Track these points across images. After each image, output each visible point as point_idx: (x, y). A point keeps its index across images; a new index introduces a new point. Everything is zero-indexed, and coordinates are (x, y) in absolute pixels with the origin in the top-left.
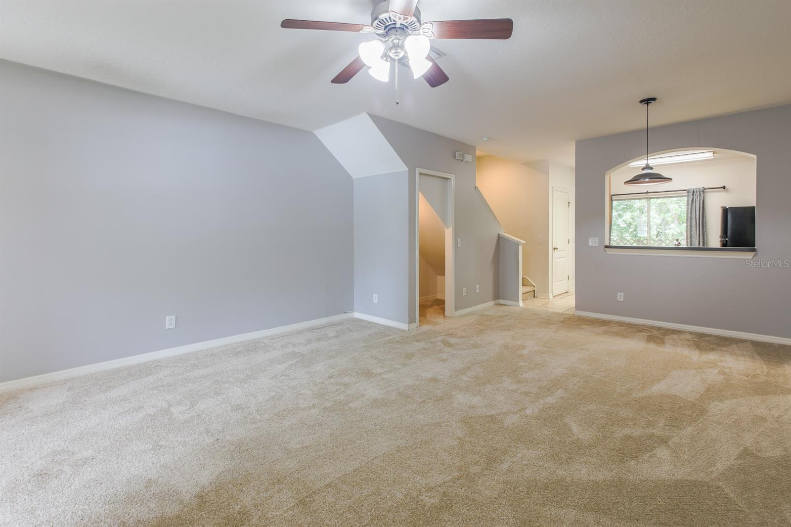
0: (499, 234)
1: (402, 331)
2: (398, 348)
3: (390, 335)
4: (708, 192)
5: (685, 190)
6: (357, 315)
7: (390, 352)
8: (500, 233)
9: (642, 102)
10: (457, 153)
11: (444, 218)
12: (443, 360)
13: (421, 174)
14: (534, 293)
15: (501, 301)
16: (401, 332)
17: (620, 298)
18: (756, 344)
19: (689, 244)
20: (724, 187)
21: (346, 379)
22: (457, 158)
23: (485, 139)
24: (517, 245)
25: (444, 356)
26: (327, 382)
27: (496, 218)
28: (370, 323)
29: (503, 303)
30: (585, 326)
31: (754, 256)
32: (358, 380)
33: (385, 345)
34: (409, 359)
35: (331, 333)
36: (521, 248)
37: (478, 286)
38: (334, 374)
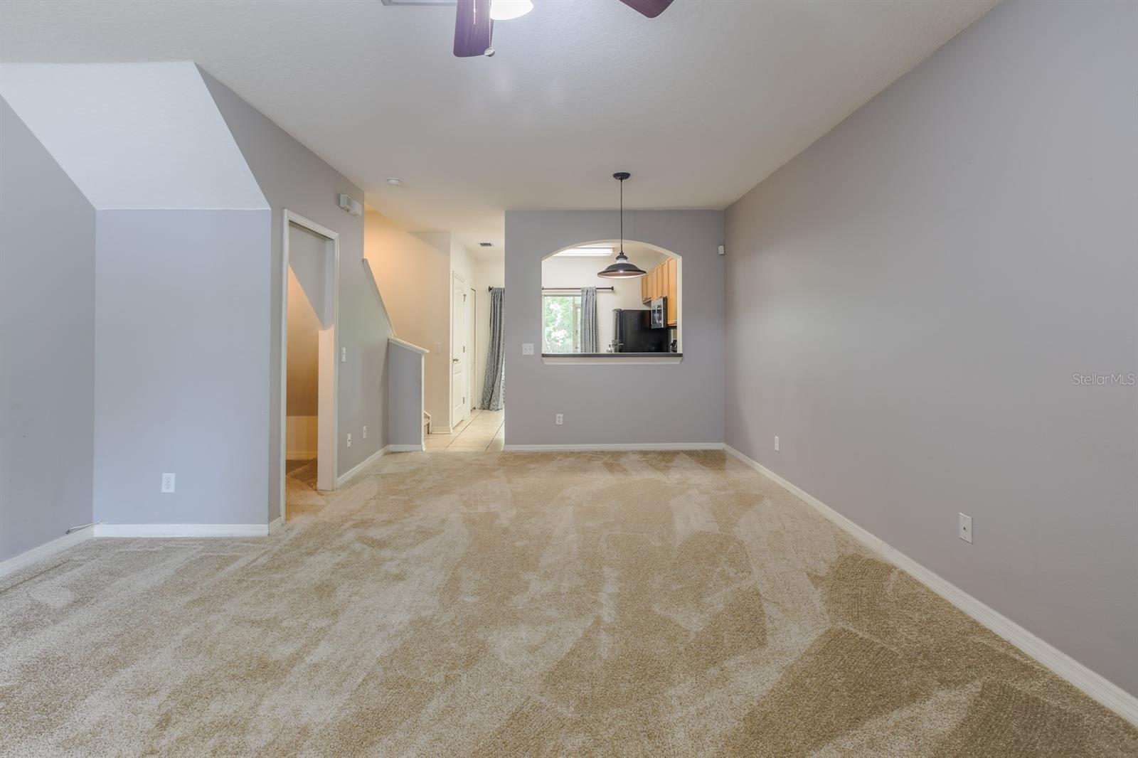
0: (388, 340)
1: (257, 540)
2: (282, 581)
3: (235, 558)
4: (599, 292)
5: (580, 289)
6: (100, 531)
7: (272, 596)
8: (390, 337)
9: (616, 175)
10: (341, 195)
11: (319, 311)
12: (399, 577)
13: (292, 223)
14: (428, 427)
15: (392, 447)
16: (253, 542)
17: (559, 421)
18: (691, 454)
19: (583, 350)
20: (612, 288)
21: (217, 709)
22: (341, 205)
23: (393, 182)
24: (419, 355)
25: (391, 567)
26: (163, 742)
27: (386, 314)
28: (153, 541)
29: (396, 450)
30: (532, 466)
31: (681, 361)
32: (253, 697)
33: (245, 584)
34: (329, 596)
35: (52, 594)
36: (423, 359)
37: (365, 428)
38: (164, 711)
